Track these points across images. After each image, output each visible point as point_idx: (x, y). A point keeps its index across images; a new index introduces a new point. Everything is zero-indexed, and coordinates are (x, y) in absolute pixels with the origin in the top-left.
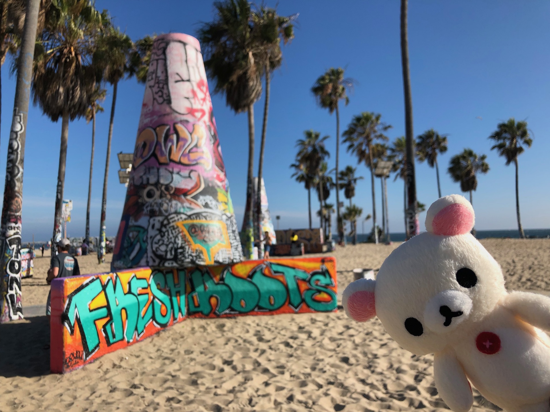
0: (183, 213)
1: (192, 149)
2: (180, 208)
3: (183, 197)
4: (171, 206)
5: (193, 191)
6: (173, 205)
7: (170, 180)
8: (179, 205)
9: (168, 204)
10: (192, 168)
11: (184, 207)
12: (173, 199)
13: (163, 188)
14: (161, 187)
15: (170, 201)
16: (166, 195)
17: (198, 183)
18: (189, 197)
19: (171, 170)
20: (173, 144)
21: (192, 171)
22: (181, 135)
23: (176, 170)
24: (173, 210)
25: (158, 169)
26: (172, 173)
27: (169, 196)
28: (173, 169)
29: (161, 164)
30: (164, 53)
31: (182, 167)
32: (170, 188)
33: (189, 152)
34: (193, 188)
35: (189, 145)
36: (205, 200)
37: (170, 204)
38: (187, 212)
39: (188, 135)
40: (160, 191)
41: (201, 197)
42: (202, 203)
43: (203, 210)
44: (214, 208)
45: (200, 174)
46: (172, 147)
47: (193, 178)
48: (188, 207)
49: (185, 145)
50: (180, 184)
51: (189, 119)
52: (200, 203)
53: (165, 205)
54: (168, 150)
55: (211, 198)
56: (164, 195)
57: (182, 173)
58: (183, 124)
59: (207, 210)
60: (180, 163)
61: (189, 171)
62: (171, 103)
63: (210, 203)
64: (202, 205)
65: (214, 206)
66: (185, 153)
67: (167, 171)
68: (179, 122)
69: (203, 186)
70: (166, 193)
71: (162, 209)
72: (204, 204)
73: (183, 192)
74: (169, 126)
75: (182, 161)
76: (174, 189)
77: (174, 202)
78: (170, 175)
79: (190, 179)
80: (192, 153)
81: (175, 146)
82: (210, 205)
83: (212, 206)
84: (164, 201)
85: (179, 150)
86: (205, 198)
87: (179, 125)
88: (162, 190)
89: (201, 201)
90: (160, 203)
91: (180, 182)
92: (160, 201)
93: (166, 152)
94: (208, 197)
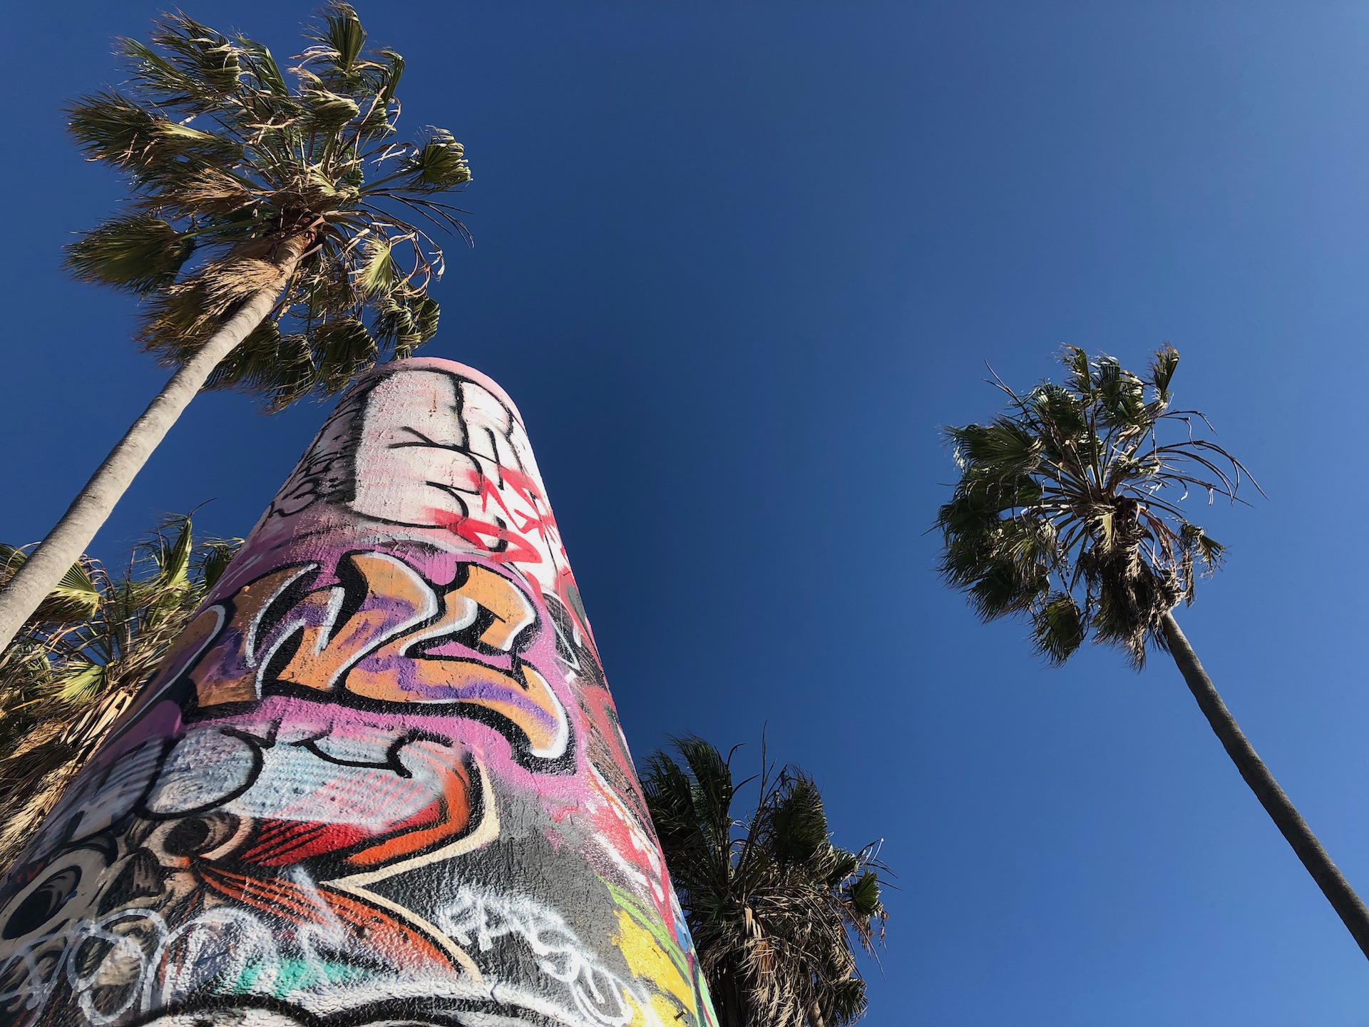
1: (432, 642)
2: (253, 961)
3: (302, 878)
4: (178, 952)
5: (397, 846)
6: (196, 942)
7: (234, 785)
8: (256, 933)
9: (149, 939)
10: (414, 721)
12: (209, 900)
13: (155, 842)
14: (147, 833)
15: (182, 912)
16: (164, 873)
17: (455, 811)
18: (353, 884)
19: (260, 730)
20: (315, 623)
21: (415, 735)
22: (376, 585)
23: (290, 731)
24: (179, 980)
25: (169, 745)
26: (258, 746)
27: (182, 885)
28: (276, 725)
29: (195, 714)
30: (362, 399)
31: (348, 712)
32: (219, 828)
33: (413, 652)
34: (400, 830)
35: (419, 627)
36: (494, 920)
37: (168, 938)
38: (315, 990)
39: (420, 593)
40: (118, 866)
41: (466, 895)
42: (473, 935)
43: (476, 985)
44: (577, 992)
45: (480, 764)
46: (307, 633)
47: (418, 776)
48: (328, 955)
49: (391, 623)
50: (304, 801)
51: (439, 543)
52: (447, 930)
53: (129, 948)
54: (273, 650)
55: (555, 920)
56: (140, 880)
57: (333, 745)
58: (398, 554)
59: (506, 993)
60: (340, 695)
61: (394, 735)
62: (352, 498)
63: (540, 948)
64: (473, 951)
65: (580, 980)
66: (381, 653)
67: (229, 740)
68: (378, 548)
69: (489, 829)
70: (167, 860)
71: (81, 985)
72: (485, 945)
73: (318, 846)
74: (312, 567)
75: (355, 685)
76: (244, 830)
77: (215, 916)
78: (248, 754)
79: (391, 774)
80: (432, 658)
81: (324, 631)
82: (548, 968)
83: (569, 978)
84: (123, 926)
85: (351, 640)
86: (501, 905)
87: (376, 555)
88: (148, 854)
89: (458, 918)
90: (91, 941)
91: (307, 788)
92: (94, 929)
93: (259, 661)
94: (526, 905)
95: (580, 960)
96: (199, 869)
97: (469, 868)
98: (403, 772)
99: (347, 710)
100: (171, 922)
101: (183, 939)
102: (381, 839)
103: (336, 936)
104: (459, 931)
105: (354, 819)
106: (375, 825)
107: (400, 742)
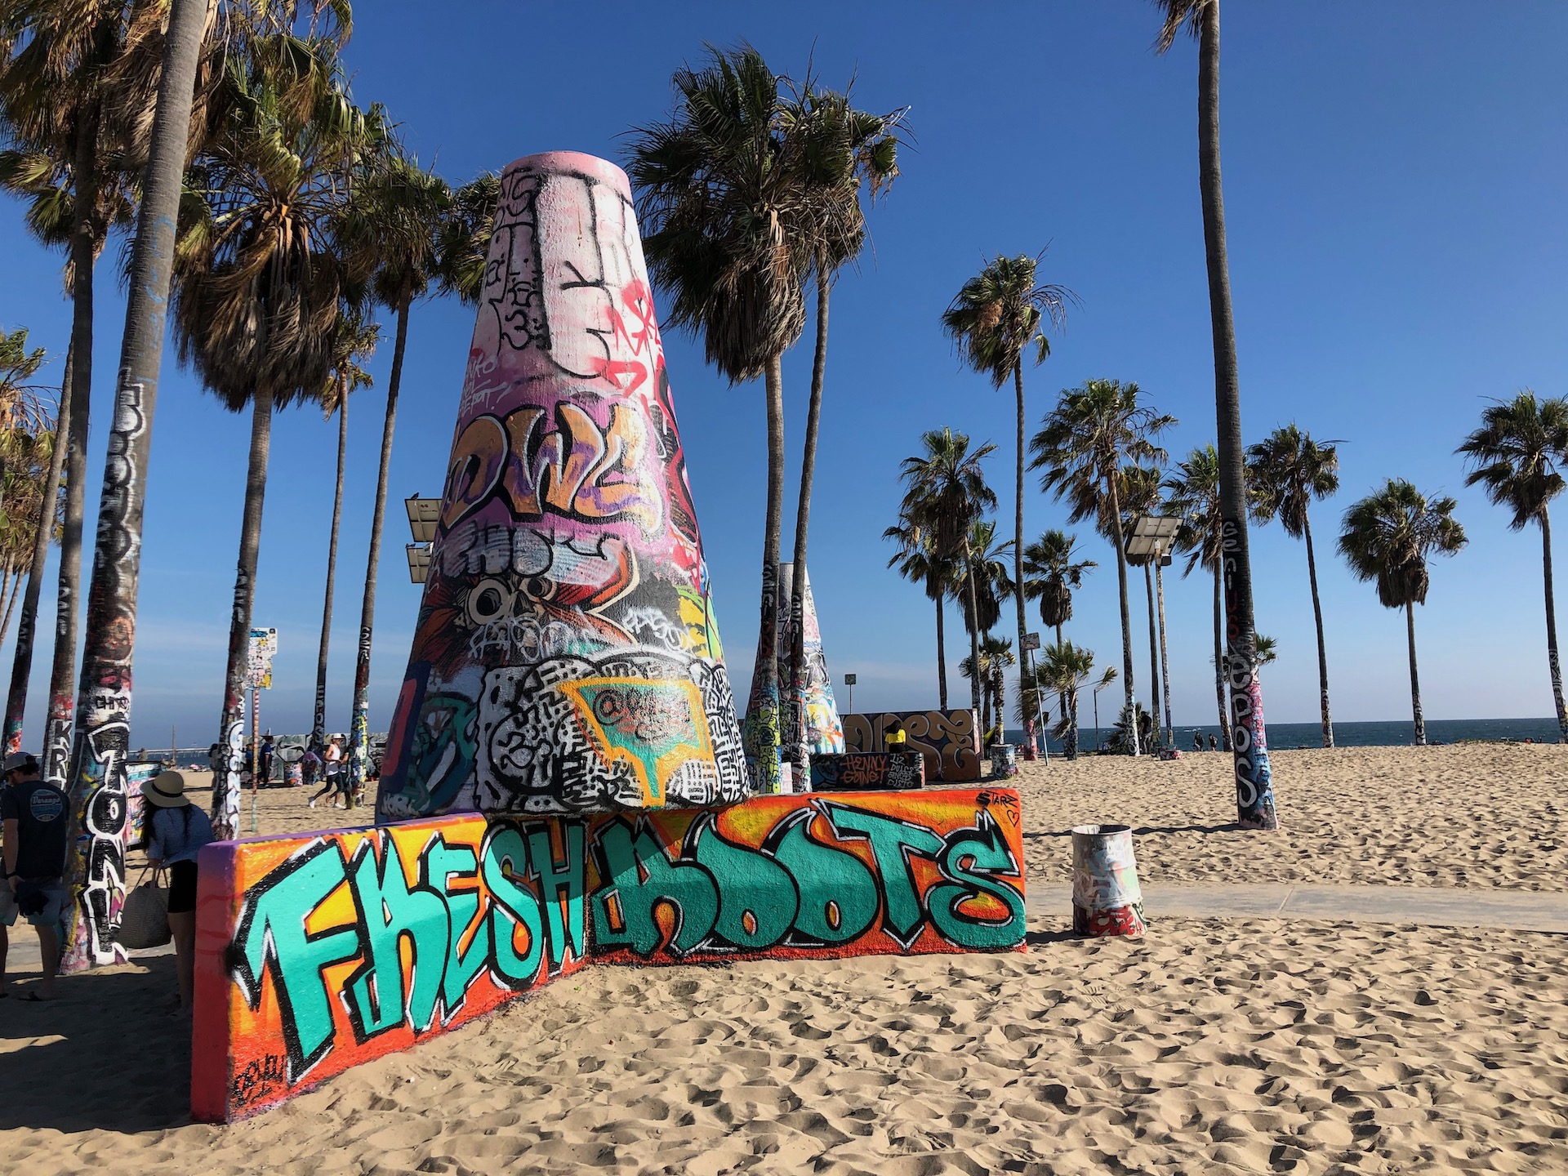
0: (580, 658)
1: (605, 474)
2: (571, 642)
3: (578, 609)
4: (547, 637)
5: (607, 594)
6: (552, 633)
7: (545, 563)
8: (569, 633)
9: (536, 630)
10: (605, 528)
11: (581, 640)
12: (551, 618)
13: (524, 587)
14: (519, 582)
15: (544, 622)
16: (532, 604)
17: (624, 574)
18: (595, 612)
19: (547, 534)
20: (554, 462)
21: (606, 536)
22: (578, 435)
23: (561, 535)
24: (551, 649)
25: (512, 533)
26: (550, 542)
27: (539, 609)
28: (553, 532)
29: (520, 518)
30: (532, 207)
31: (578, 525)
32: (545, 586)
33: (598, 483)
34: (607, 586)
35: (598, 464)
36: (640, 620)
37: (542, 631)
38: (591, 653)
39: (596, 438)
40: (514, 595)
41: (631, 612)
42: (634, 628)
43: (637, 647)
44: (666, 641)
45: (630, 547)
46: (552, 468)
47: (610, 558)
48: (592, 641)
49: (586, 463)
50: (572, 575)
51: (600, 392)
52: (626, 628)
53: (530, 633)
54: (539, 478)
55: (659, 614)
56: (525, 606)
57: (576, 543)
58: (582, 405)
59: (646, 648)
60: (572, 514)
61: (598, 537)
62: (550, 347)
63: (655, 628)
64: (634, 634)
65: (668, 636)
66: (586, 486)
67: (537, 538)
68: (572, 400)
69: (636, 580)
70: (532, 598)
71: (520, 645)
72: (638, 632)
73: (580, 596)
74: (542, 412)
75: (579, 508)
76: (554, 588)
77: (554, 625)
78: (545, 547)
79: (600, 558)
80: (606, 485)
81: (559, 468)
82: (657, 635)
83: (663, 637)
84: (525, 624)
85: (571, 476)
86: (641, 613)
87: (572, 407)
88: (521, 592)
89: (629, 622)
90: (516, 628)
91: (572, 568)
92: (516, 623)
93: (535, 485)
94: (650, 611)
95: (668, 627)
96: (544, 604)
97: (632, 600)
98: (603, 557)
99: (578, 523)
100: (542, 625)
101: (547, 633)
102: (601, 592)
103: (594, 634)
104: (629, 627)
105: (590, 583)
106: (598, 585)
107: (601, 541)
